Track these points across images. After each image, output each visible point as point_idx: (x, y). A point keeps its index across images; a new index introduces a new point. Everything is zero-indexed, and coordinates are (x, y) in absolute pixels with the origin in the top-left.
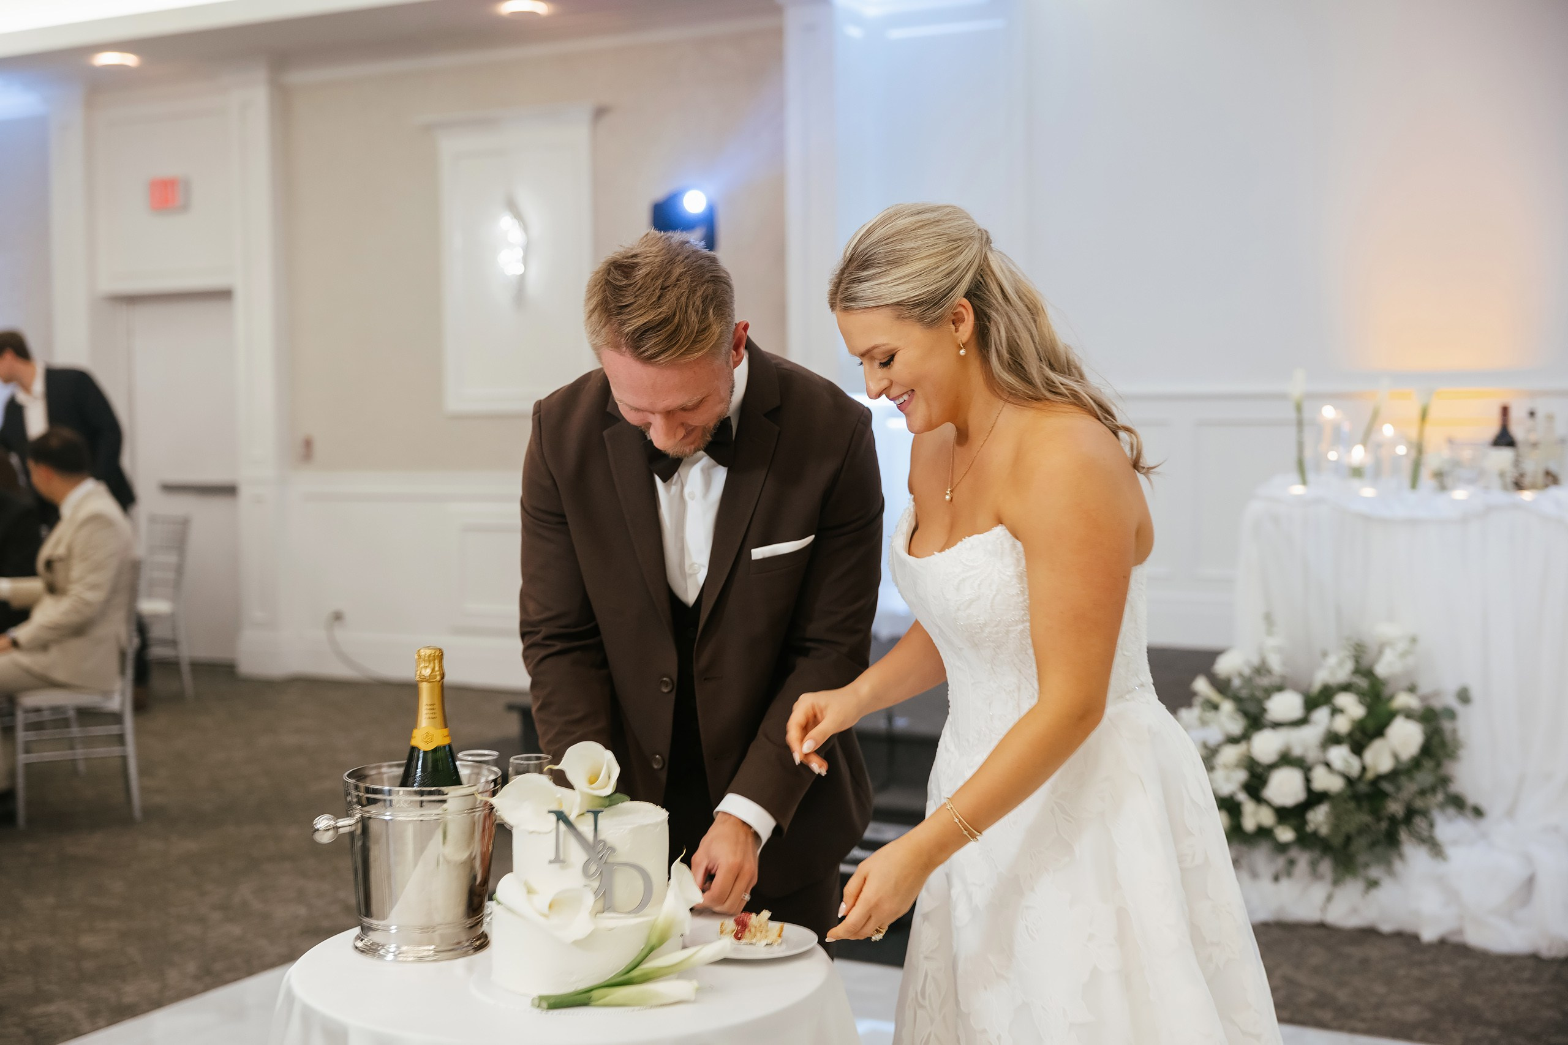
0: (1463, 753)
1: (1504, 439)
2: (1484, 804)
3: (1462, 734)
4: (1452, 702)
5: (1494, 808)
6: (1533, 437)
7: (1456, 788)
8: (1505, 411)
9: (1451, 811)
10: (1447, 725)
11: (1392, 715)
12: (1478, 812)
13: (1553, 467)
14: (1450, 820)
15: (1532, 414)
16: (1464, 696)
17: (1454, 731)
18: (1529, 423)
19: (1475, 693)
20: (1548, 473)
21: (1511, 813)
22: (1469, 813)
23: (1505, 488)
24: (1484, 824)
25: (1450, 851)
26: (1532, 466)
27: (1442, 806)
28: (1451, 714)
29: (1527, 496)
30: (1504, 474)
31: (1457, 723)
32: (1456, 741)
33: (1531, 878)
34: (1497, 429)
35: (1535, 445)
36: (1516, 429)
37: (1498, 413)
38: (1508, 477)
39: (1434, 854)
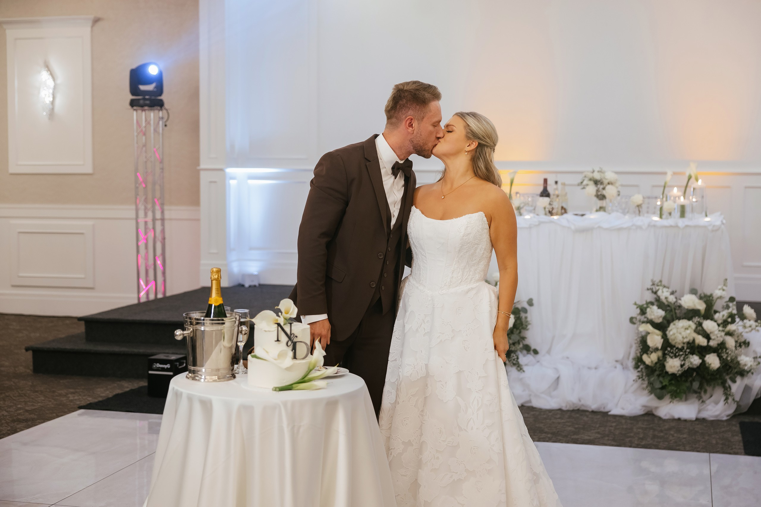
0: (529, 327)
1: (545, 193)
2: (538, 349)
3: (529, 319)
4: (526, 305)
5: (542, 350)
6: (557, 192)
7: (528, 341)
8: (545, 181)
9: (525, 352)
10: (523, 315)
12: (536, 352)
13: (565, 206)
14: (524, 356)
15: (556, 183)
16: (530, 303)
17: (526, 318)
18: (555, 186)
19: (535, 302)
20: (562, 208)
21: (549, 352)
22: (532, 352)
23: (546, 214)
24: (538, 357)
25: (525, 368)
26: (557, 205)
27: (521, 350)
28: (525, 311)
29: (555, 217)
30: (545, 208)
31: (528, 315)
32: (527, 322)
33: (558, 378)
34: (541, 189)
35: (558, 196)
36: (550, 189)
37: (542, 182)
38: (547, 210)
39: (519, 371)
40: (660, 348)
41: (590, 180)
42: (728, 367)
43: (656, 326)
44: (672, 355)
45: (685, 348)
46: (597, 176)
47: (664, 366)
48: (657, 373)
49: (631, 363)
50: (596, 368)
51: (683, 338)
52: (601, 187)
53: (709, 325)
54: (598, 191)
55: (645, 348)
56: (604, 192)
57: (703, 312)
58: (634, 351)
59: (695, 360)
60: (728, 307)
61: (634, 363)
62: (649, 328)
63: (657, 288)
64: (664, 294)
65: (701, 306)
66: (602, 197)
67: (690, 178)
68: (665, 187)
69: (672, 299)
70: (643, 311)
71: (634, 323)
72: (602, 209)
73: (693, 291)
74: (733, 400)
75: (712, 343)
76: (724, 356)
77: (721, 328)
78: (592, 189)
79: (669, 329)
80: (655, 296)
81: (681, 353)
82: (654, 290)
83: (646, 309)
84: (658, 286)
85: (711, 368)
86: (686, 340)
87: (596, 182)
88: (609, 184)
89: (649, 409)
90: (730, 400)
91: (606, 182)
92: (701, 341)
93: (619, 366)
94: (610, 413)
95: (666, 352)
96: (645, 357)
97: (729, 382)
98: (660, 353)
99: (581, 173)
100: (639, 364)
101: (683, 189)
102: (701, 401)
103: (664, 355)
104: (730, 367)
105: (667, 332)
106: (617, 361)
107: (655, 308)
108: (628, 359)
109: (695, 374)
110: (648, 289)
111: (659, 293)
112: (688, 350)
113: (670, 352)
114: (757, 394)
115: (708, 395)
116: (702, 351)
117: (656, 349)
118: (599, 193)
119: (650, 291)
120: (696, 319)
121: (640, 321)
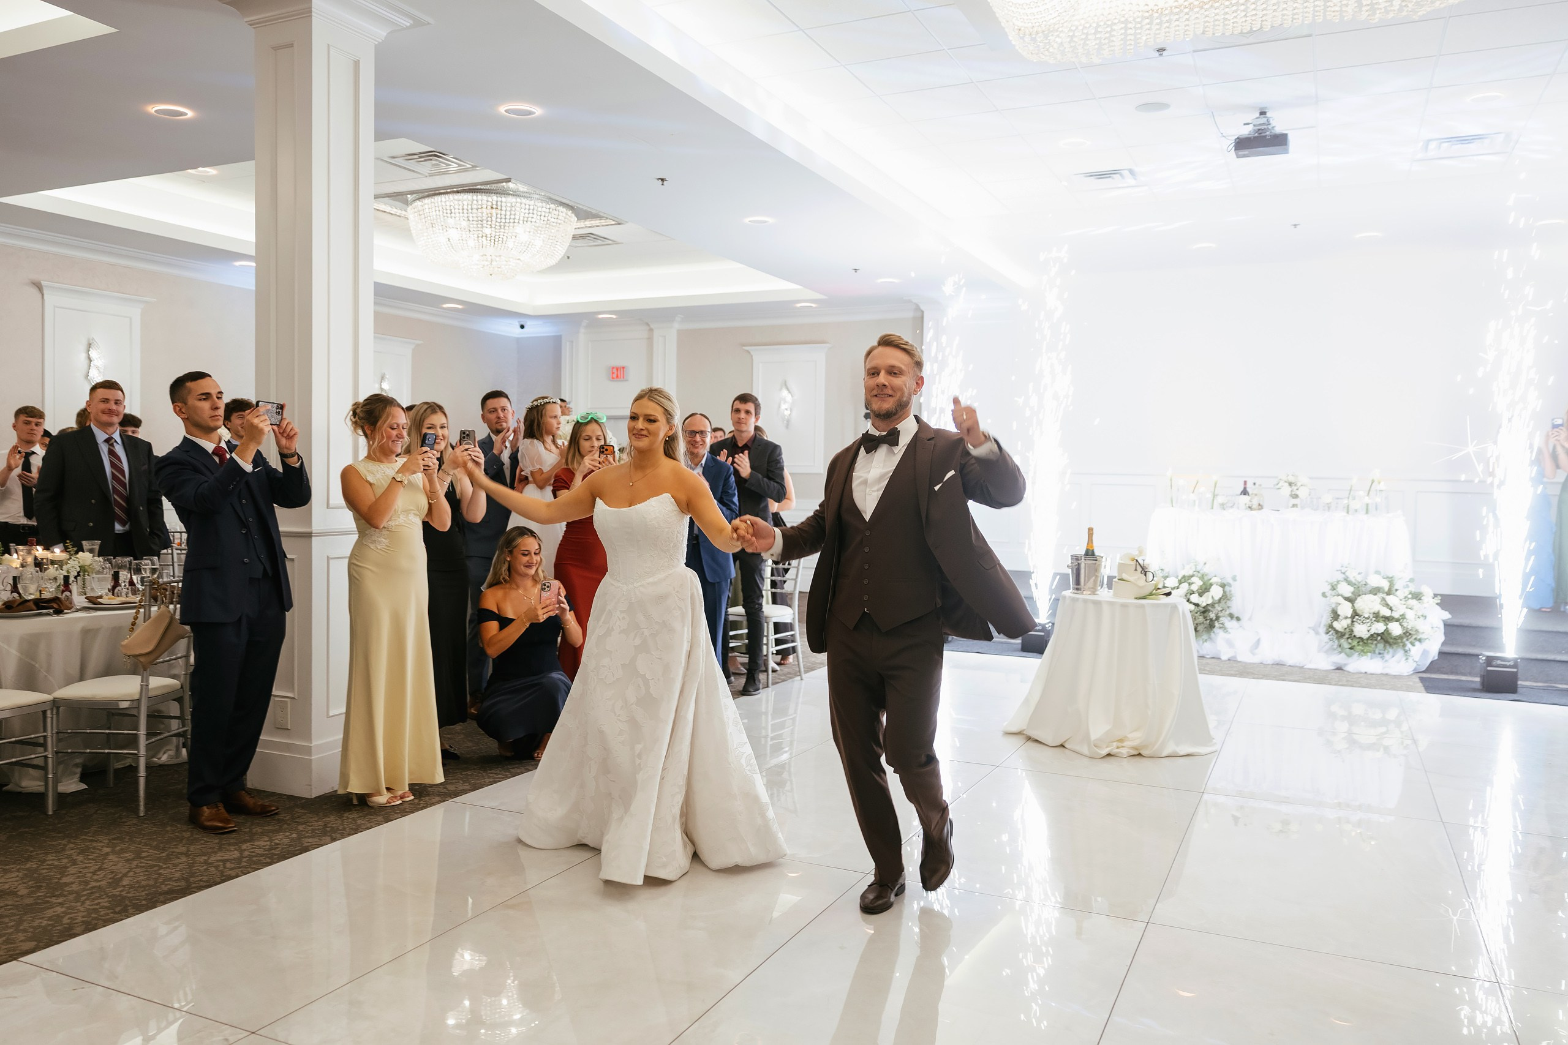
0: (1233, 598)
1: (1245, 492)
2: (1241, 617)
3: (1232, 592)
4: (1231, 581)
5: (1244, 618)
6: (1255, 492)
7: (1234, 610)
8: (1245, 483)
9: (1230, 618)
10: (1229, 589)
11: (1211, 585)
12: (1238, 619)
13: (1263, 503)
14: (1230, 621)
15: (1254, 484)
16: (1234, 579)
17: (1230, 591)
18: (1253, 487)
19: (1238, 579)
20: (1259, 505)
21: (1249, 620)
22: (1235, 619)
23: (1247, 509)
25: (1230, 630)
26: (1255, 502)
27: (1227, 617)
28: (1230, 585)
29: (1254, 512)
30: (1246, 504)
31: (1232, 589)
32: (1231, 594)
33: (1259, 640)
34: (1242, 489)
35: (1256, 495)
36: (1248, 489)
37: (1243, 483)
38: (1247, 506)
39: (1225, 632)
40: (1349, 616)
41: (1286, 482)
42: (1408, 634)
43: (1347, 599)
44: (1359, 622)
45: (1371, 617)
46: (1291, 479)
47: (1352, 631)
48: (1347, 636)
49: (1322, 630)
50: (1292, 633)
51: (1370, 609)
52: (1296, 488)
53: (1391, 600)
54: (1292, 491)
55: (1336, 616)
56: (1298, 492)
57: (1386, 589)
58: (1326, 619)
59: (1380, 627)
60: (1408, 586)
61: (1325, 629)
62: (1340, 600)
63: (1346, 569)
64: (1353, 576)
65: (1385, 585)
66: (1296, 496)
67: (1373, 482)
68: (1351, 490)
69: (1359, 578)
70: (1333, 588)
71: (1326, 597)
72: (1294, 506)
73: (1377, 572)
74: (1413, 660)
75: (1396, 615)
76: (1405, 625)
77: (1403, 602)
78: (1286, 490)
79: (1356, 602)
80: (1343, 576)
81: (1368, 621)
82: (1343, 571)
83: (1336, 585)
84: (1346, 567)
85: (1392, 634)
86: (1372, 611)
87: (1290, 484)
88: (1302, 485)
89: (1339, 666)
90: (1410, 659)
91: (1299, 484)
92: (1386, 612)
93: (1312, 632)
94: (1305, 667)
95: (1354, 620)
96: (1336, 625)
97: (1409, 646)
98: (1349, 621)
99: (1277, 477)
100: (1330, 629)
101: (1367, 492)
102: (1384, 660)
103: (1353, 622)
104: (1410, 634)
105: (1355, 605)
106: (1310, 628)
107: (1345, 584)
108: (1319, 626)
109: (1379, 638)
110: (1337, 571)
111: (1347, 574)
112: (1374, 619)
113: (1358, 619)
114: (1434, 657)
115: (1390, 655)
116: (1387, 619)
117: (1346, 618)
118: (1293, 493)
119: (1340, 572)
120: (1381, 595)
121: (1331, 595)
